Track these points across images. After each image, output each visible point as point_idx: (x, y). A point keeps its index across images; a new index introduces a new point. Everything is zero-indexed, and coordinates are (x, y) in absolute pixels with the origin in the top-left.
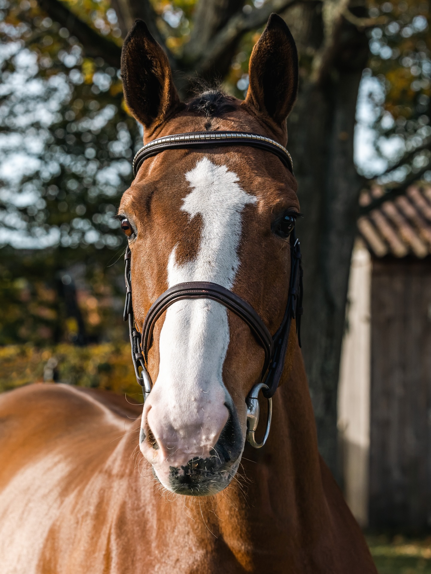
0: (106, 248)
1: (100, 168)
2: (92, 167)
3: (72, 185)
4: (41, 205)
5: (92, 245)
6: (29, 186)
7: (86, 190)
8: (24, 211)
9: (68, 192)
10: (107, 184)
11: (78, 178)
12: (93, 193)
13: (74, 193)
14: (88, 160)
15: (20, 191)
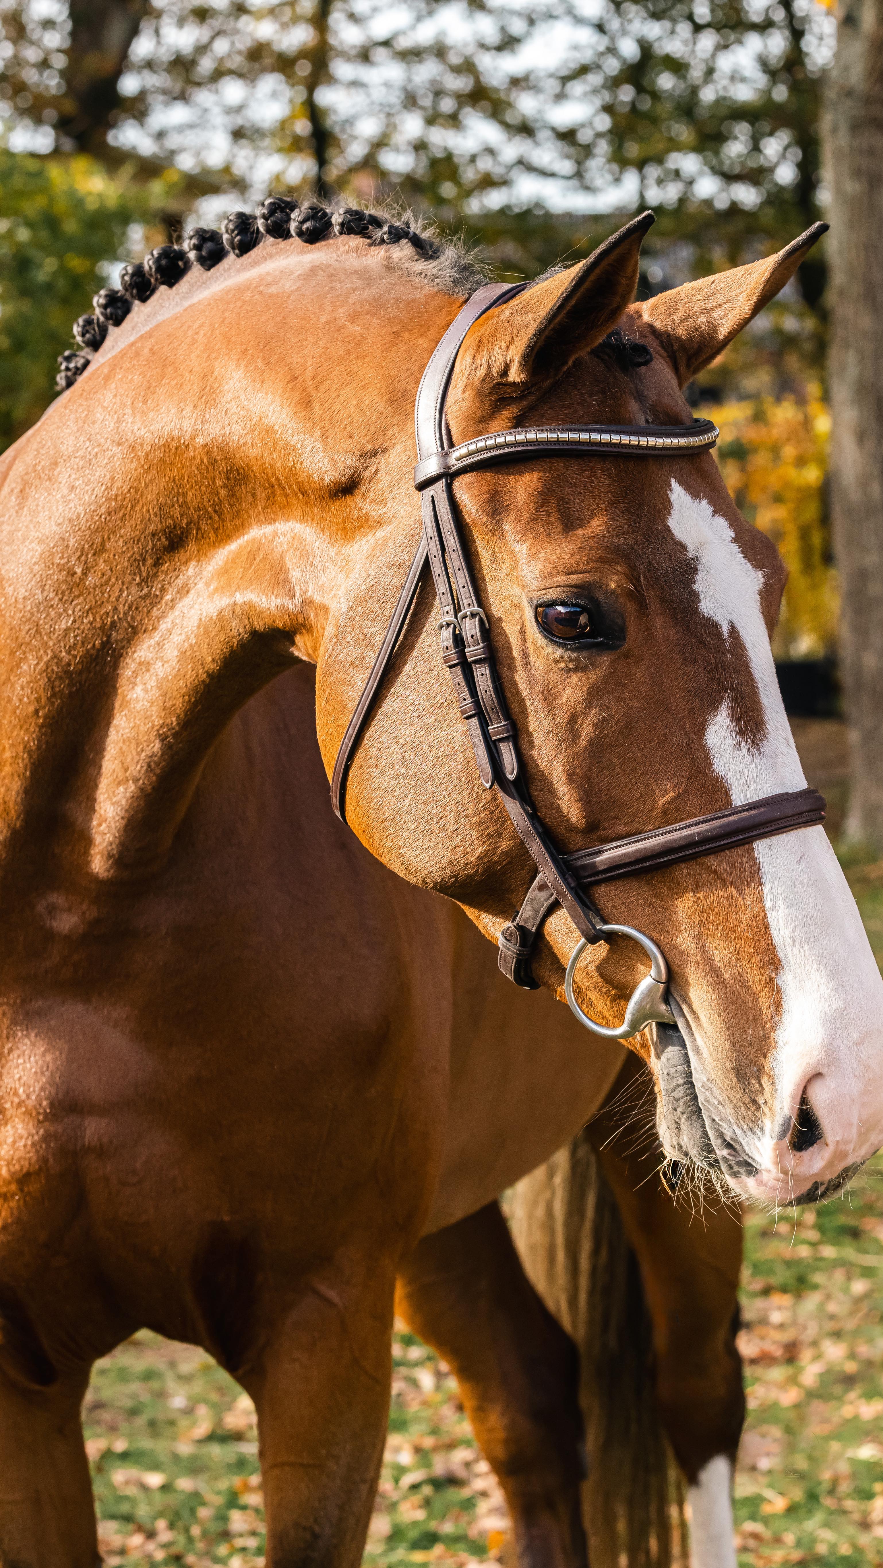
0: (734, 209)
1: (723, 47)
2: (707, 41)
3: (666, 82)
4: (604, 123)
5: (708, 203)
6: (577, 88)
7: (694, 91)
8: (567, 136)
9: (655, 95)
10: (735, 77)
11: (677, 67)
12: (708, 95)
13: (670, 95)
14: (698, 28)
15: (560, 97)
